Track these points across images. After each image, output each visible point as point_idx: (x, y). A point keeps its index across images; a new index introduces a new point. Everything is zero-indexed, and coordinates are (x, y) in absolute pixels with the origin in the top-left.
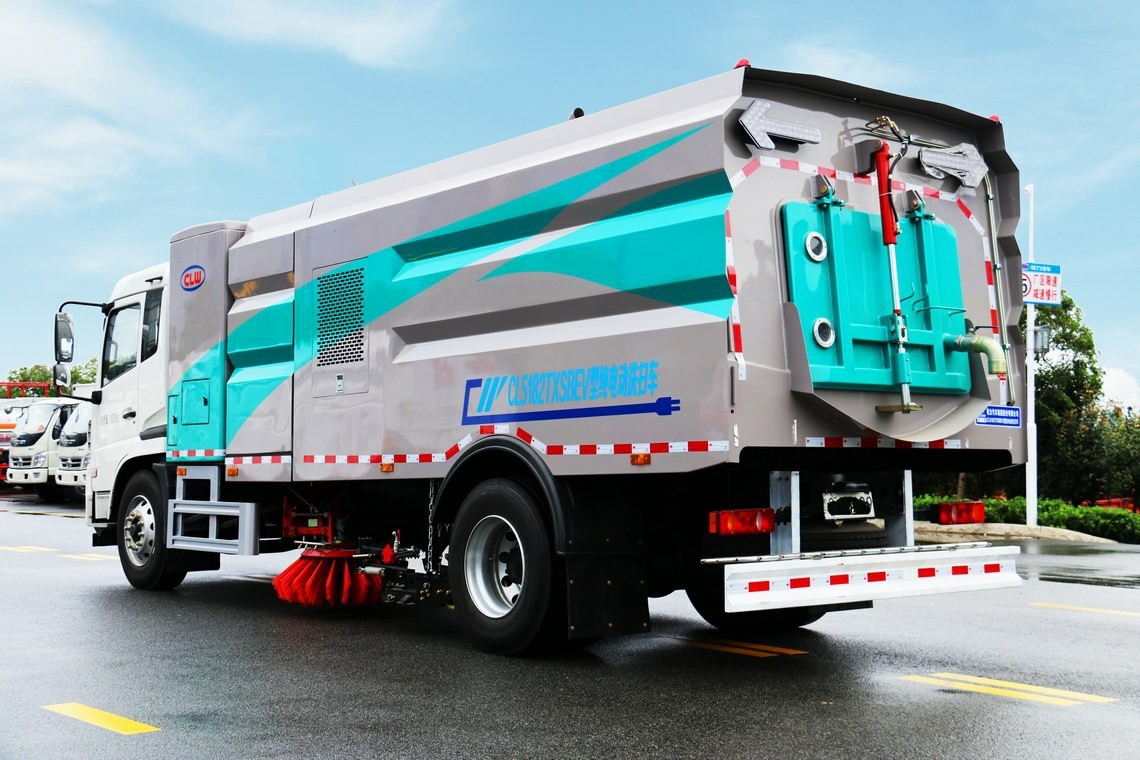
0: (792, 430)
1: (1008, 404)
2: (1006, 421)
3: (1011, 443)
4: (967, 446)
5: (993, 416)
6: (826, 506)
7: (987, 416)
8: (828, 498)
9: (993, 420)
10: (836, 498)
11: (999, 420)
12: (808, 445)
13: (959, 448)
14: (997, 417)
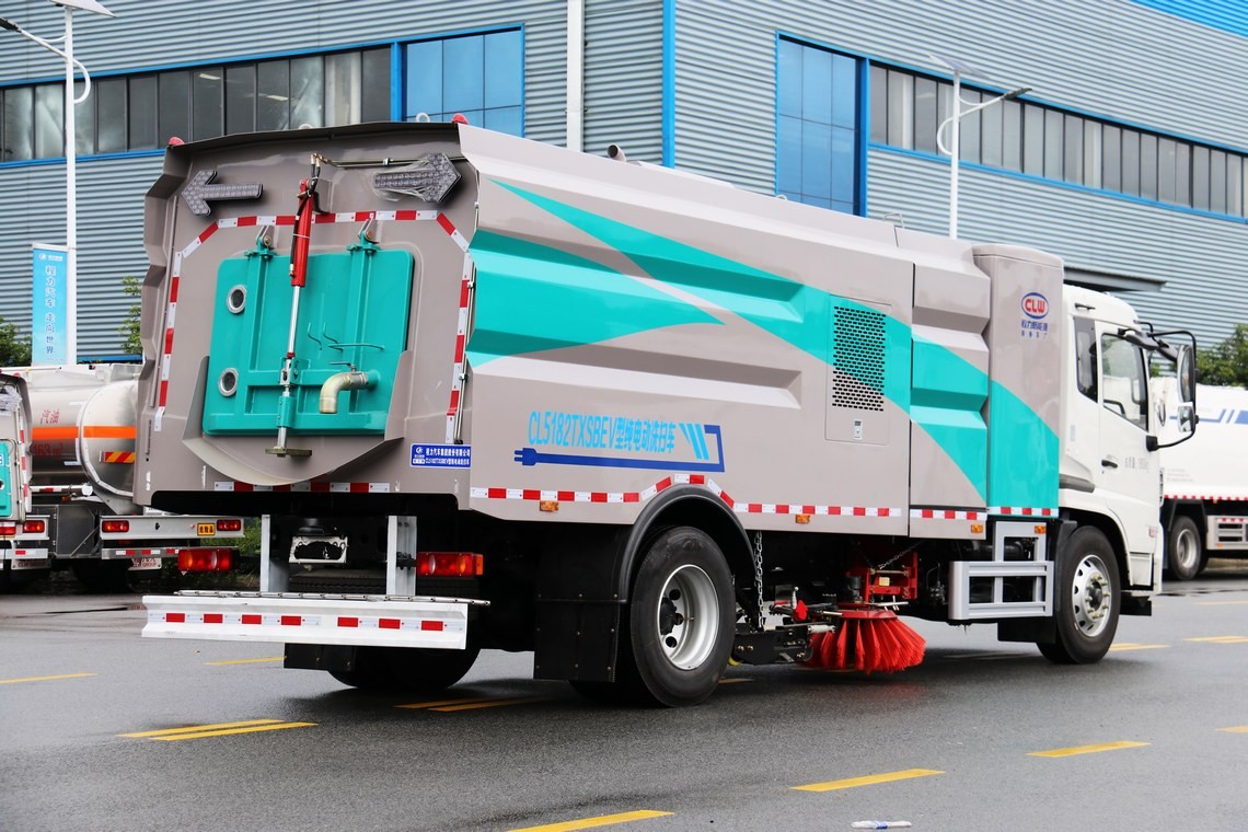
0: (201, 475)
1: (457, 442)
2: (450, 461)
3: (456, 486)
4: (397, 490)
5: (434, 457)
6: (293, 549)
7: (426, 457)
8: (297, 542)
9: (434, 461)
10: (307, 542)
11: (443, 461)
12: (216, 489)
13: (388, 491)
14: (440, 457)
